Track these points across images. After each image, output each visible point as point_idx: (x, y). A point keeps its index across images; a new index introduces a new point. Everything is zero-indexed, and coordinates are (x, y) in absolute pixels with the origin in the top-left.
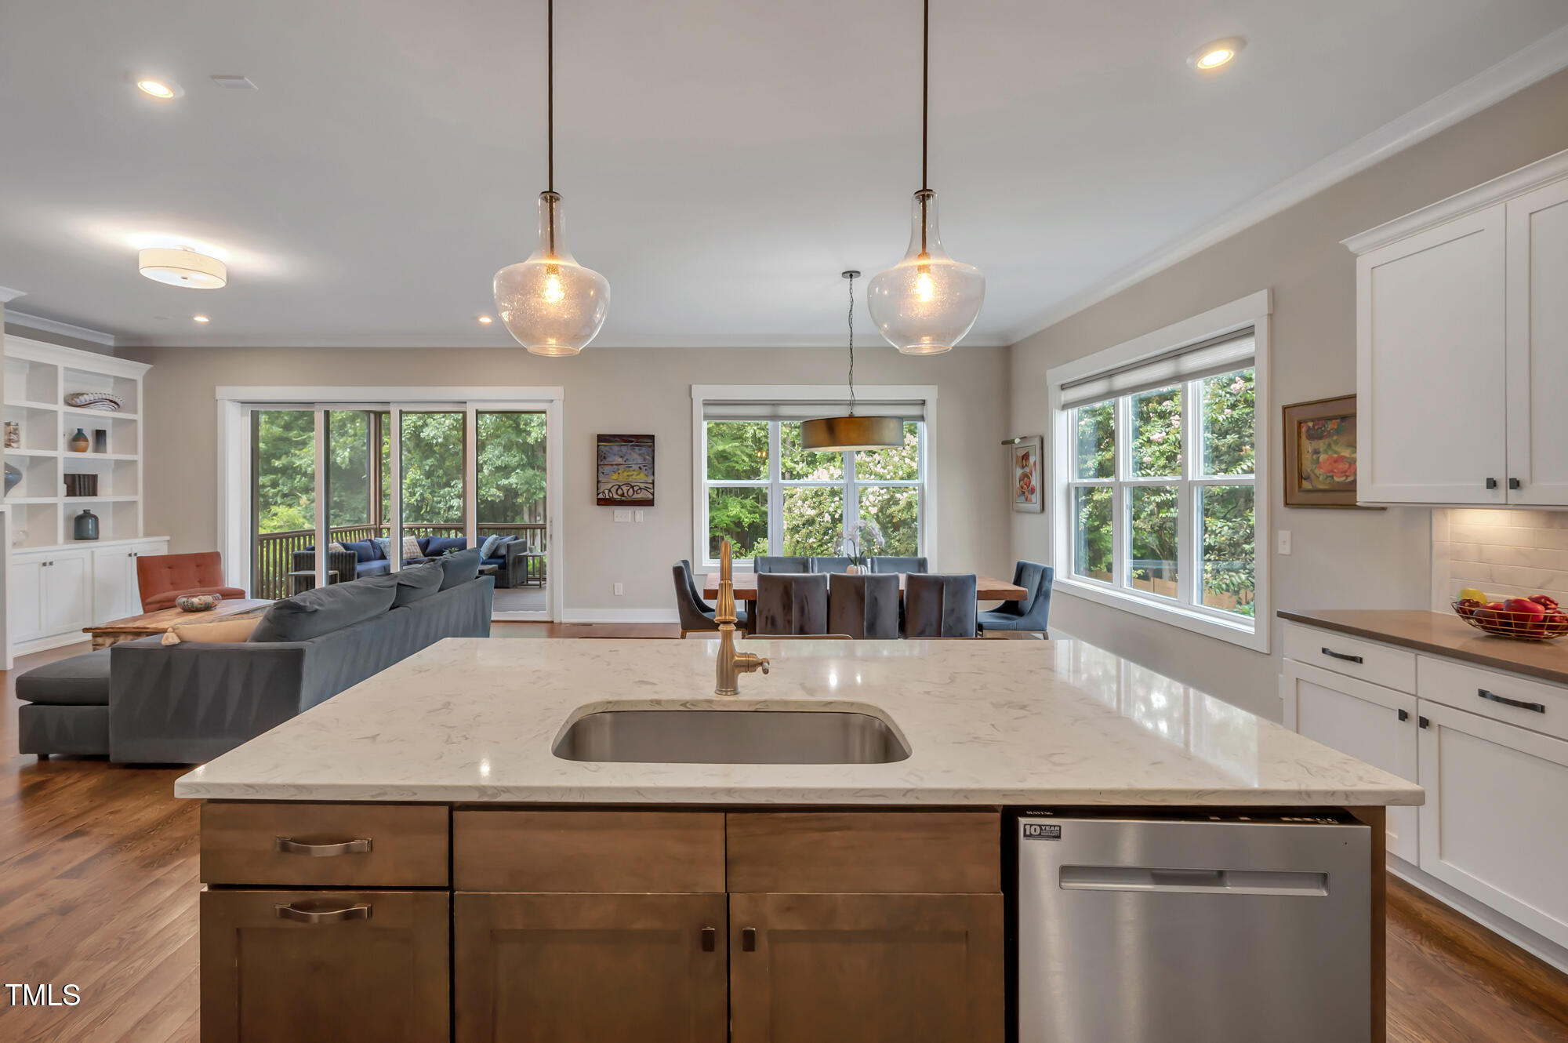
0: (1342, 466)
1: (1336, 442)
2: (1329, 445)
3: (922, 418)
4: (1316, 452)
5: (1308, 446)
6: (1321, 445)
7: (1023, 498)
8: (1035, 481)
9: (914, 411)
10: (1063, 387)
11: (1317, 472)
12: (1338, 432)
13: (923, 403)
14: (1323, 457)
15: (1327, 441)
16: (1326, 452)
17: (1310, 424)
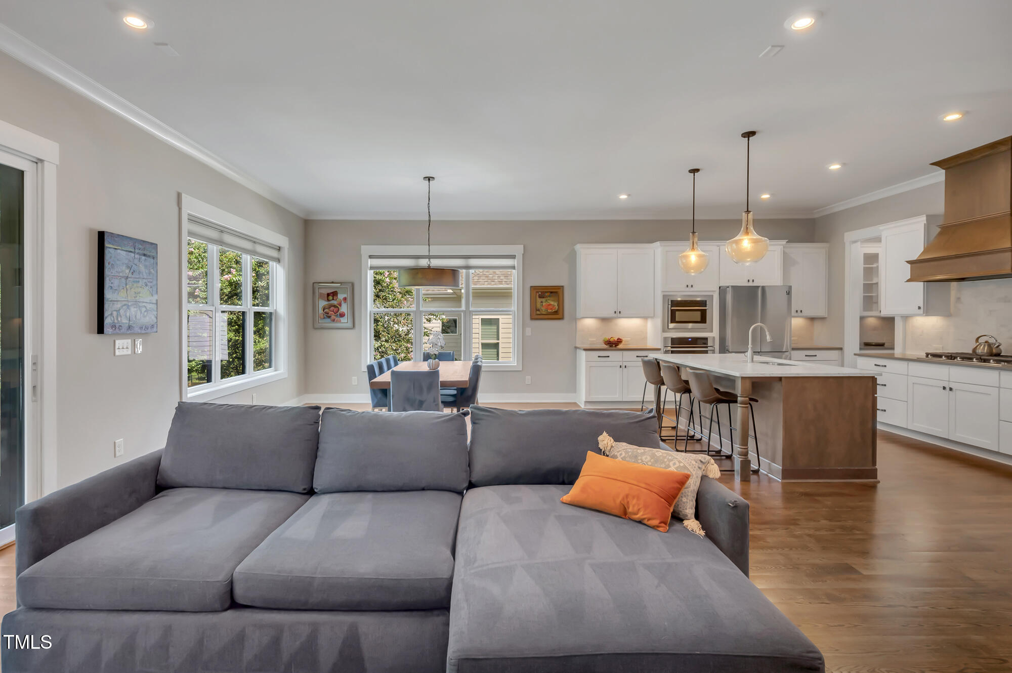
0: (551, 307)
1: (549, 300)
2: (546, 300)
3: (278, 260)
4: (542, 302)
5: (539, 300)
6: (544, 300)
7: (328, 320)
8: (344, 308)
9: (274, 254)
10: (371, 257)
11: (542, 308)
12: (549, 296)
13: (279, 249)
14: (544, 304)
15: (546, 299)
16: (545, 302)
17: (540, 293)
